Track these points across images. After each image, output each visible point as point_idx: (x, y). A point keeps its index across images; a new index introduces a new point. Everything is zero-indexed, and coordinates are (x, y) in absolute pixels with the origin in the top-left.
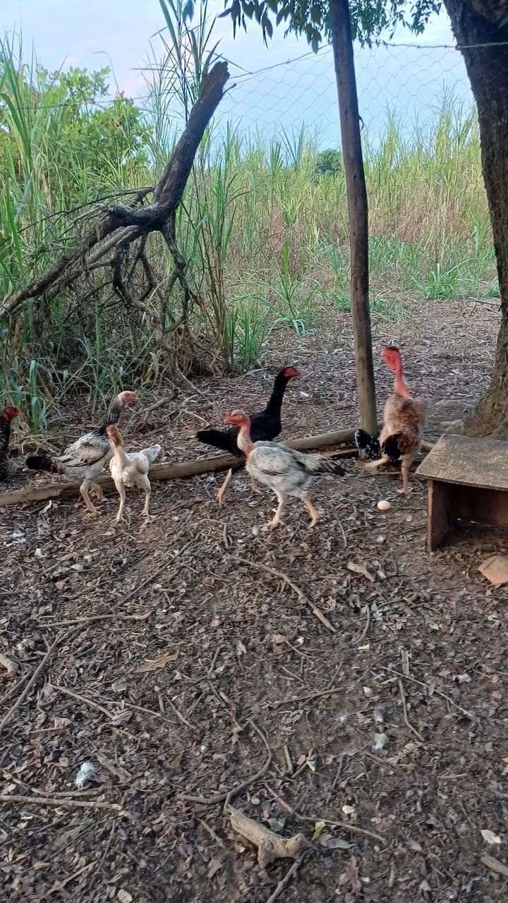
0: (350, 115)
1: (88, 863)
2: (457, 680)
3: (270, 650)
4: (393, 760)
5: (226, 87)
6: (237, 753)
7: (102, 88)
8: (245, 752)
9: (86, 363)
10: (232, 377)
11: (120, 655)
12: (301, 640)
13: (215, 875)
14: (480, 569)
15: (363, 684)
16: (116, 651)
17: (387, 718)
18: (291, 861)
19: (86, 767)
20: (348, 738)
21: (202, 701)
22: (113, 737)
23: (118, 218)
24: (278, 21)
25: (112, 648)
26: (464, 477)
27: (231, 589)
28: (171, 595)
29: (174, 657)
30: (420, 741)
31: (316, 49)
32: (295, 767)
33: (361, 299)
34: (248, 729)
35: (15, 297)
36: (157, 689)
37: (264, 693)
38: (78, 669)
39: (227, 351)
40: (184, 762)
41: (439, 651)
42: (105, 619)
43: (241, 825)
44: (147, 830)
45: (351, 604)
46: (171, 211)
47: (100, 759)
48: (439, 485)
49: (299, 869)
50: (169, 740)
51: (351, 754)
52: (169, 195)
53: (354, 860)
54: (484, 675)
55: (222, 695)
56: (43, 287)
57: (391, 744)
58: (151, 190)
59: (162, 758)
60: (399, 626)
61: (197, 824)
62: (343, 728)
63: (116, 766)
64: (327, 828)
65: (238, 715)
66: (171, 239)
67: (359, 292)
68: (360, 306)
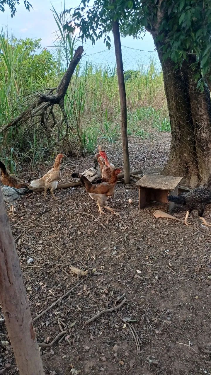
0: (120, 70)
1: (31, 278)
2: (139, 240)
3: (86, 233)
4: (117, 257)
5: (82, 55)
6: (74, 256)
7: (38, 46)
8: (76, 256)
9: (30, 150)
10: (84, 157)
11: (41, 235)
12: (96, 231)
13: (65, 280)
14: (153, 214)
15: (112, 241)
16: (40, 233)
17: (117, 248)
18: (86, 276)
19: (30, 259)
20: (106, 253)
21: (65, 245)
22: (38, 253)
23: (43, 99)
25: (39, 233)
26: (149, 185)
27: (76, 219)
28: (57, 220)
29: (58, 235)
30: (125, 253)
31: (109, 49)
32: (90, 259)
33: (124, 130)
34: (77, 251)
35: (6, 126)
36: (52, 242)
37: (83, 244)
38: (28, 238)
39: (82, 148)
40: (59, 258)
41: (136, 234)
42: (36, 226)
43: (73, 269)
44: (48, 272)
45: (113, 223)
46: (62, 97)
47: (35, 258)
48: (142, 188)
49: (87, 278)
50: (55, 254)
51: (106, 256)
52: (62, 91)
53: (102, 276)
54: (147, 239)
55: (71, 243)
56: (16, 123)
57: (117, 254)
58: (56, 89)
59: (52, 257)
60: (126, 228)
61: (61, 270)
62: (105, 250)
63: (39, 259)
64: (96, 270)
65: (75, 248)
66: (62, 107)
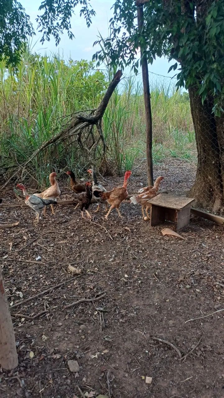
0: (146, 94)
1: (35, 271)
2: (138, 252)
3: (93, 242)
4: (112, 263)
5: (121, 79)
6: (76, 258)
7: (92, 67)
8: (78, 259)
9: (67, 166)
10: (120, 177)
11: (55, 239)
12: (103, 241)
13: (62, 275)
14: (161, 231)
15: (114, 250)
16: (54, 239)
17: (115, 256)
18: (79, 274)
19: (39, 257)
20: (104, 259)
21: (72, 249)
22: (48, 254)
23: (81, 120)
24: (126, 66)
25: (53, 238)
26: (160, 204)
27: (90, 230)
28: (72, 229)
29: (68, 241)
30: (121, 260)
31: (136, 75)
32: (88, 262)
33: (149, 151)
34: (80, 255)
35: (45, 143)
36: (61, 246)
37: (87, 250)
38: (43, 241)
39: (119, 168)
40: (63, 259)
41: (138, 247)
42: (53, 232)
43: (70, 268)
44: (50, 268)
45: (121, 236)
46: (100, 118)
47: (43, 257)
48: (153, 206)
49: (80, 276)
50: (61, 256)
51: (103, 261)
52: (99, 112)
53: (93, 276)
54: (146, 251)
55: (77, 249)
56: (55, 141)
57: (114, 260)
58: (96, 110)
59: (58, 258)
60: (131, 241)
61: (61, 268)
62: (104, 257)
63: (46, 258)
64: (90, 271)
65: (79, 253)
66: (99, 127)
67: (148, 148)
68: (149, 153)
